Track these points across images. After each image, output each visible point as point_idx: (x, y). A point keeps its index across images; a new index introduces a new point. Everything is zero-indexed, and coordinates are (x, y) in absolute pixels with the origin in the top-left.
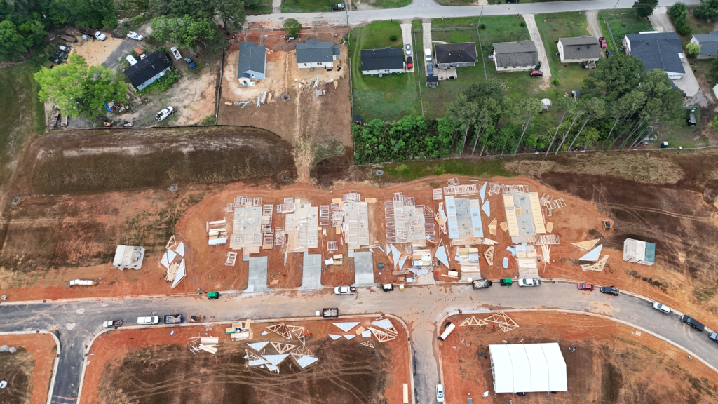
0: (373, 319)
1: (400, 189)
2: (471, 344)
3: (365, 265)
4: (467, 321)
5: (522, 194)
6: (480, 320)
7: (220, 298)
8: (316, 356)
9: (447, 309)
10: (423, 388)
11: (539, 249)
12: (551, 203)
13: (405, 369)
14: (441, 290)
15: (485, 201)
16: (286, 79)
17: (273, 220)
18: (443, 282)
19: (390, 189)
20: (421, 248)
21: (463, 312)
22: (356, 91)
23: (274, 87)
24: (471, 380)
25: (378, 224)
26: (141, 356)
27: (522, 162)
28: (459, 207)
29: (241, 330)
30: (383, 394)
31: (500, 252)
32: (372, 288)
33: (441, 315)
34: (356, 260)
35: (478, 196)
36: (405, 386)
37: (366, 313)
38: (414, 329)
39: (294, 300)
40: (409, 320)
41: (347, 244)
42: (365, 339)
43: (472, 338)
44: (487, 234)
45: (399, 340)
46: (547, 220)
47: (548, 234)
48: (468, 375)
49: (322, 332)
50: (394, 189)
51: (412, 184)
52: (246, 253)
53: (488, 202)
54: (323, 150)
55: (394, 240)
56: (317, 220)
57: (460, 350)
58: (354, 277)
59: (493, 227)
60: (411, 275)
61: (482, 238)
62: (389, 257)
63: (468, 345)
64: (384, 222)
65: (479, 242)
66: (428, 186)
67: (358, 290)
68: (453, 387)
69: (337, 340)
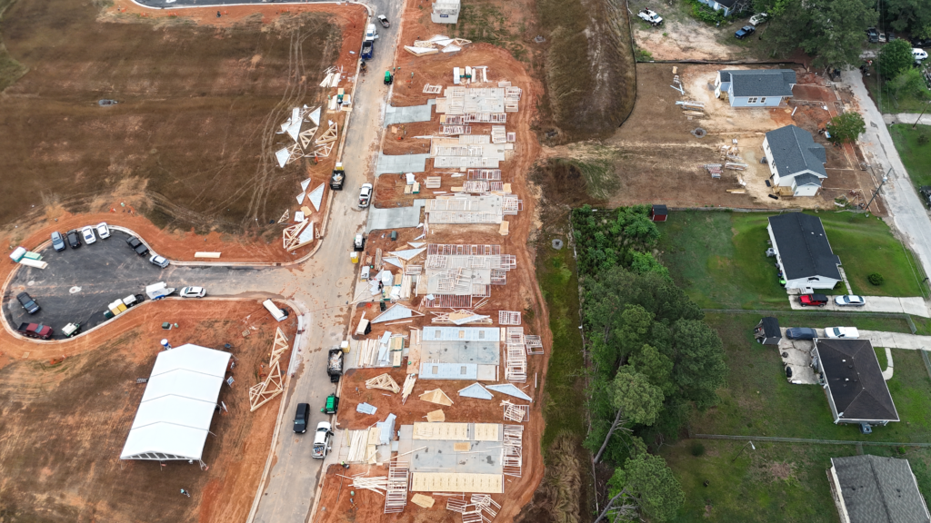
0: (317, 225)
1: (523, 266)
2: (246, 338)
3: (399, 219)
4: (282, 338)
5: (501, 461)
6: (278, 356)
7: (385, 86)
8: (286, 165)
9: (309, 316)
10: (208, 276)
11: (382, 471)
12: (476, 516)
13: (239, 257)
14: (341, 310)
15: (492, 391)
16: (738, 133)
17: (483, 124)
18: (353, 313)
19: (523, 253)
20: (413, 287)
21: (298, 337)
22: (726, 217)
23: (718, 119)
24: (195, 332)
25: (462, 236)
26: (333, 34)
27: (577, 474)
28: (481, 347)
29: (340, 103)
30: (216, 230)
31: (388, 401)
32: (364, 228)
33: (302, 306)
34: (409, 208)
35: (502, 379)
36: (217, 255)
37: (329, 218)
38: (291, 271)
39: (366, 148)
40: (306, 267)
41: (434, 198)
42: (292, 215)
43: (255, 340)
44: (423, 384)
45: (281, 253)
46: (441, 500)
47: (410, 495)
48: (203, 329)
49: (317, 174)
50: (524, 258)
51: (532, 283)
52: (438, 101)
53: (489, 396)
54: (599, 174)
55: (434, 252)
56: (477, 166)
57: (242, 323)
58: (385, 207)
59: (437, 396)
60: (374, 273)
61: (417, 375)
62: (406, 246)
63: (244, 334)
64: (464, 243)
65: (411, 370)
66: (527, 306)
67: (365, 212)
68: (195, 311)
69: (301, 187)
